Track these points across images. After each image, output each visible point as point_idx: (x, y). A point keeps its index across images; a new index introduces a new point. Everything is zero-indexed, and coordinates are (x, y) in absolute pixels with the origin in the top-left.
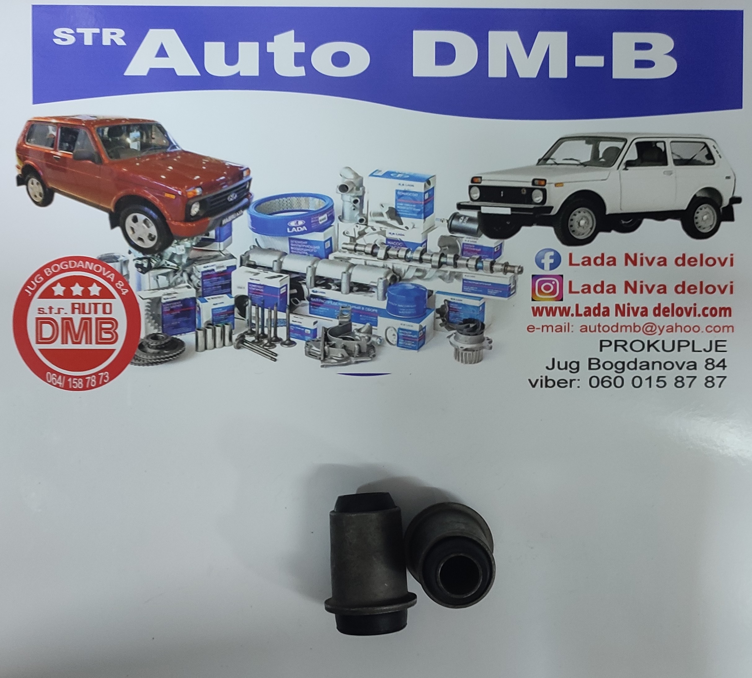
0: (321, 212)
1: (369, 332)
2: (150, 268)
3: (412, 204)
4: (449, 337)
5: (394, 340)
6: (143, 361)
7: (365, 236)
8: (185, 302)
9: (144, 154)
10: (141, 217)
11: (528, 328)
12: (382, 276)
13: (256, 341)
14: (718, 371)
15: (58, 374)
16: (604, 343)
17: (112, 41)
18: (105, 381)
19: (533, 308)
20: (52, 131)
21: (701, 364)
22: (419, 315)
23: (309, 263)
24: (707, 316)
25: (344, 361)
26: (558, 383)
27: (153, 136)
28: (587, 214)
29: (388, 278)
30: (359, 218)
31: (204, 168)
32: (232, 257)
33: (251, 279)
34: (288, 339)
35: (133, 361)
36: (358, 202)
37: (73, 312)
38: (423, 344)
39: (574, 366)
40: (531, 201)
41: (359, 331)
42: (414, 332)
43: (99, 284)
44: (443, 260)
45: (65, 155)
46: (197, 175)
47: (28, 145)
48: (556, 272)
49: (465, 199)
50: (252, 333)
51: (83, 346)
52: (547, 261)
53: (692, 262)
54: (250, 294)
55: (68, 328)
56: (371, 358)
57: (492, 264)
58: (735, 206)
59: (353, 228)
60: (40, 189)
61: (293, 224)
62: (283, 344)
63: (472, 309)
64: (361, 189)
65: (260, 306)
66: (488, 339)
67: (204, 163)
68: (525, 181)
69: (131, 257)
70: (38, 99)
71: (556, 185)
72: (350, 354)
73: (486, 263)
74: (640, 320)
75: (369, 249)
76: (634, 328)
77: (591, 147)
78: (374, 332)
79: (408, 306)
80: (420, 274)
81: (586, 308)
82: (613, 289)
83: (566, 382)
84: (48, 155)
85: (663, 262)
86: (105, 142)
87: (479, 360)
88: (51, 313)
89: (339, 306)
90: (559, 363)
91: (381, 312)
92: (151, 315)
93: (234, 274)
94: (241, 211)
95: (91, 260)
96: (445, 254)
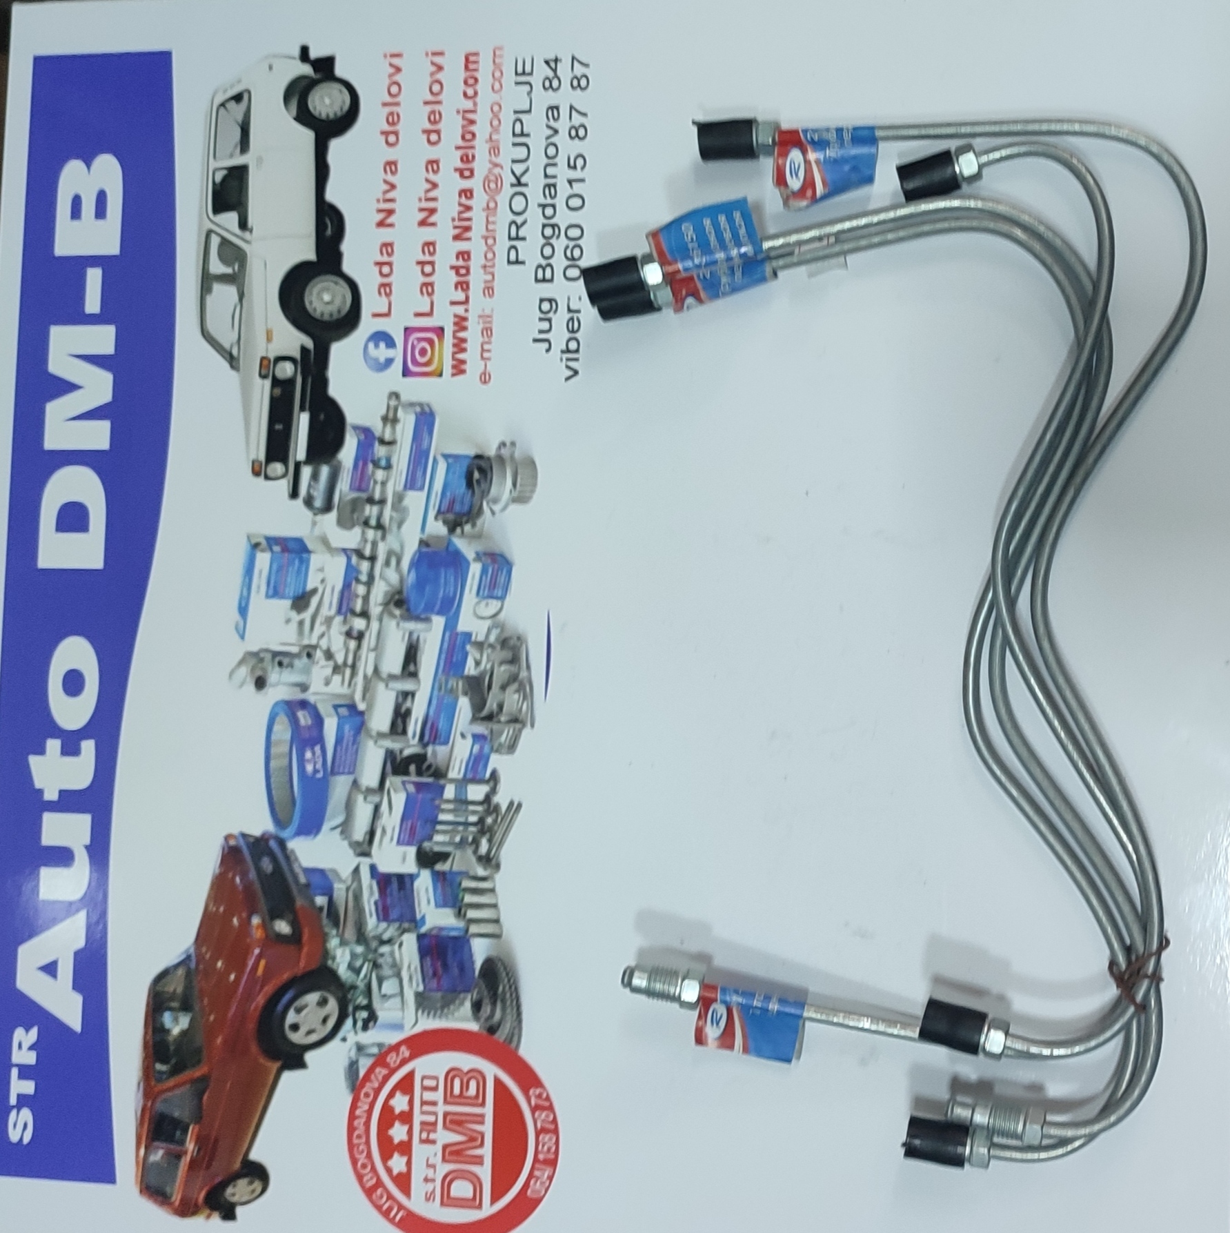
0: (294, 721)
1: (480, 646)
2: (369, 1007)
3: (287, 572)
4: (493, 513)
5: (494, 605)
6: (514, 1028)
7: (333, 649)
8: (424, 951)
9: (197, 1007)
10: (291, 1017)
11: (485, 382)
12: (393, 623)
13: (488, 836)
14: (564, 70)
15: (531, 1176)
16: (513, 257)
17: (31, 1048)
18: (544, 1095)
19: (453, 375)
20: (157, 1156)
21: (552, 98)
22: (456, 561)
23: (371, 743)
24: (476, 93)
25: (525, 689)
26: (573, 331)
27: (171, 989)
28: (315, 291)
29: (397, 612)
30: (305, 659)
31: (222, 909)
32: (356, 871)
33: (392, 839)
34: (487, 782)
35: (514, 1045)
36: (281, 659)
37: (433, 1142)
38: (502, 556)
39: (546, 306)
40: (290, 382)
41: (478, 663)
42: (484, 571)
43: (391, 1095)
44: (373, 522)
45: (194, 1137)
46: (232, 921)
47: (176, 1198)
48: (399, 339)
49: (284, 485)
50: (476, 842)
51: (488, 1128)
52: (382, 352)
53: (393, 120)
54: (415, 842)
55: (458, 1153)
56: (521, 645)
57: (382, 442)
58: (314, 54)
59: (320, 670)
60: (242, 1183)
61: (309, 768)
62: (494, 791)
63: (450, 474)
64: (262, 655)
65: (434, 827)
66: (499, 448)
67: (214, 909)
68: (262, 391)
69: (352, 1038)
70: (107, 1176)
71: (269, 339)
72: (514, 678)
73: (380, 451)
74: (479, 200)
75: (353, 644)
76: (490, 210)
77: (217, 288)
78: (481, 638)
79: (442, 581)
80: (393, 562)
81: (456, 288)
82: (429, 246)
83: (572, 319)
84: (193, 1165)
85: (391, 166)
86: (175, 1071)
87: (531, 464)
88: (433, 1180)
89: (438, 696)
90: (541, 332)
91: (450, 626)
92: (442, 1011)
93: (384, 868)
94: (288, 852)
95: (354, 1107)
96: (362, 519)
